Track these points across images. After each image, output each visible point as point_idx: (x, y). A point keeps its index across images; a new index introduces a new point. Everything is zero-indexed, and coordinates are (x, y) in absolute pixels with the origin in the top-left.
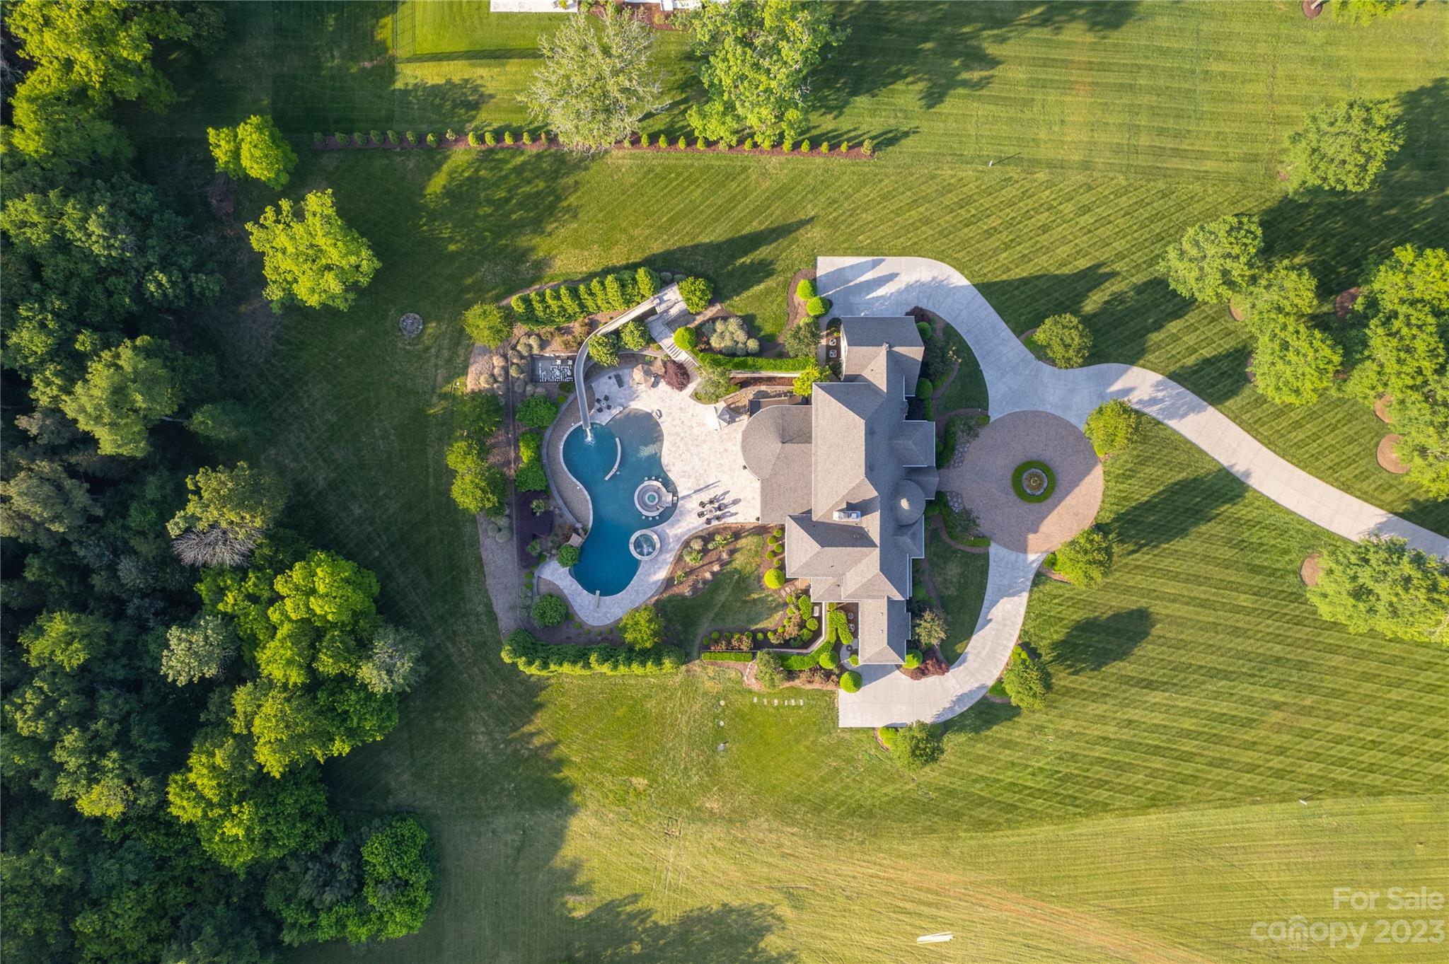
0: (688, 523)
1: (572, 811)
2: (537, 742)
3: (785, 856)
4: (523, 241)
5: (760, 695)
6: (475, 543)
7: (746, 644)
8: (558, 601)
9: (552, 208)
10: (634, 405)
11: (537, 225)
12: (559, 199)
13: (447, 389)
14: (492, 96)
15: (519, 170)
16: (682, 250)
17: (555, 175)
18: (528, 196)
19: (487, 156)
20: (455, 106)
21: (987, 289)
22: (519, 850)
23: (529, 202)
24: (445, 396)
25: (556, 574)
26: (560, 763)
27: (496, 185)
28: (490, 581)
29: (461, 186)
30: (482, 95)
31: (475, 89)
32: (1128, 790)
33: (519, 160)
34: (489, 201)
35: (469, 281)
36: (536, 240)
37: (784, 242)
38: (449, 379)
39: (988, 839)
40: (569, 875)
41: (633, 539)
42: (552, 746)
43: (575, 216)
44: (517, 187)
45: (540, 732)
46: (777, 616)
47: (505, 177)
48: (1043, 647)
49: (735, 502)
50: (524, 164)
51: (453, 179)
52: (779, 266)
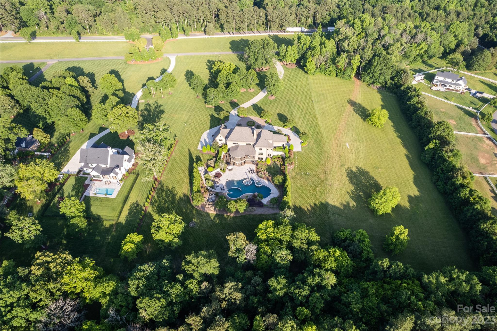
0: (254, 176)
1: (327, 203)
2: (309, 208)
3: (333, 165)
4: (177, 198)
5: (295, 165)
6: (255, 215)
7: (284, 167)
8: (272, 201)
9: (171, 192)
10: (224, 184)
11: (174, 195)
12: (169, 190)
13: (212, 218)
14: (137, 201)
15: (158, 197)
16: (189, 170)
17: (163, 190)
18: (166, 196)
19: (152, 204)
20: (136, 209)
21: (211, 128)
22: (340, 215)
23: (167, 196)
24: (214, 218)
25: (265, 201)
26: (315, 204)
27: (160, 202)
28: (266, 213)
29: (158, 210)
30: (136, 203)
31: (133, 204)
32: (313, 119)
33: (156, 197)
34: (165, 204)
35: (184, 210)
36: (178, 196)
37: (192, 154)
38: (210, 217)
39: (324, 136)
40: (344, 206)
41: (257, 185)
42: (311, 206)
43: (174, 188)
44: (163, 198)
45: (306, 207)
46: (277, 163)
47: (159, 200)
48: (283, 125)
49: (250, 168)
50: (157, 196)
51: (156, 212)
52: (198, 155)
